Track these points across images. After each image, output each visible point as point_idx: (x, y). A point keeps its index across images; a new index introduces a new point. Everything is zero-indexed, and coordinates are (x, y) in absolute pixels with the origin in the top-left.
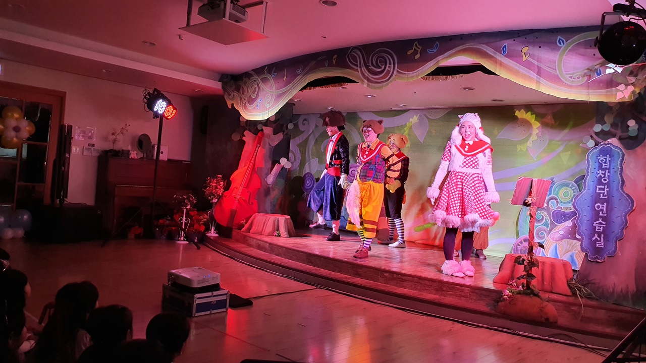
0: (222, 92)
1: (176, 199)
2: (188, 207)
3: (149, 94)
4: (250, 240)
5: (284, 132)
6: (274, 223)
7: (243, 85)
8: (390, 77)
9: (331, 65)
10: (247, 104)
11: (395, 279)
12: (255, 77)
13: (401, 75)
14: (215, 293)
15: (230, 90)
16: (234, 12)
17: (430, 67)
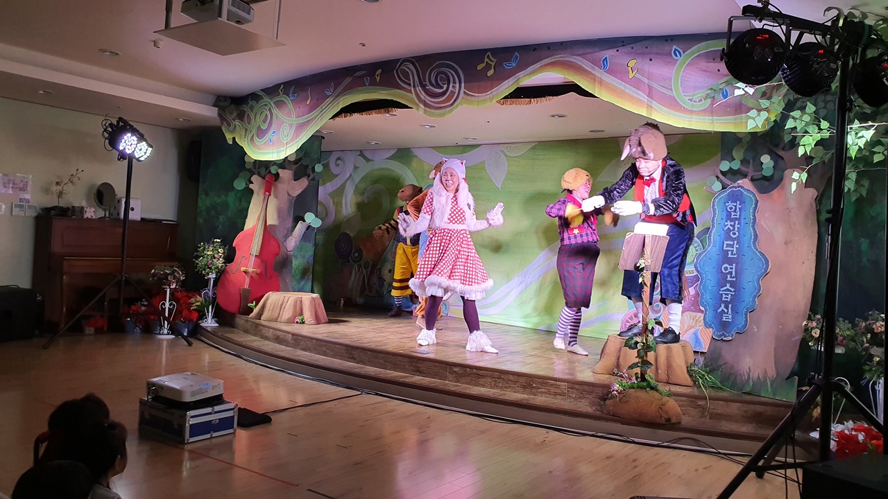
0: (217, 122)
1: (154, 275)
2: (173, 286)
3: (111, 125)
4: (264, 331)
5: (309, 176)
6: (295, 306)
7: (248, 111)
8: (455, 101)
9: (373, 83)
10: (255, 138)
11: (468, 375)
12: (266, 99)
13: (469, 98)
14: (217, 408)
15: (230, 118)
16: (234, 9)
17: (508, 87)
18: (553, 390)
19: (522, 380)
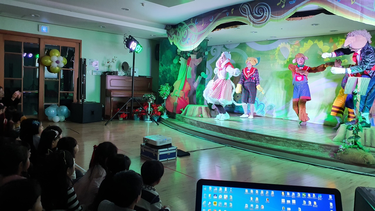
0: (167, 36)
1: (144, 98)
2: (151, 102)
3: (127, 38)
4: (186, 120)
5: (202, 57)
6: (199, 110)
7: (178, 31)
8: (267, 20)
9: (230, 15)
10: (181, 41)
11: (272, 140)
12: (186, 25)
13: (273, 18)
14: (169, 149)
15: (171, 34)
17: (291, 12)
18: (311, 148)
19: (297, 143)
